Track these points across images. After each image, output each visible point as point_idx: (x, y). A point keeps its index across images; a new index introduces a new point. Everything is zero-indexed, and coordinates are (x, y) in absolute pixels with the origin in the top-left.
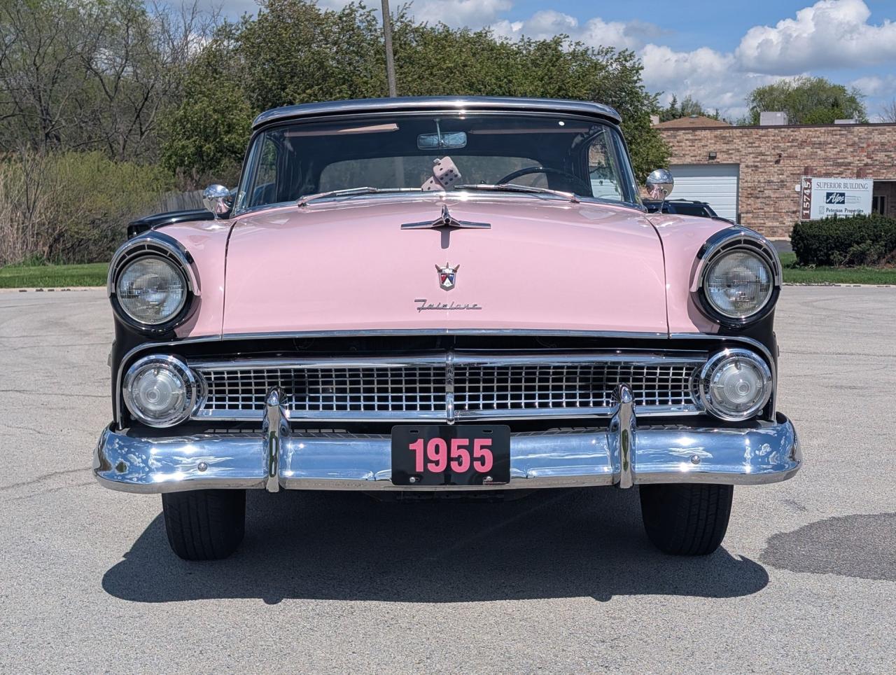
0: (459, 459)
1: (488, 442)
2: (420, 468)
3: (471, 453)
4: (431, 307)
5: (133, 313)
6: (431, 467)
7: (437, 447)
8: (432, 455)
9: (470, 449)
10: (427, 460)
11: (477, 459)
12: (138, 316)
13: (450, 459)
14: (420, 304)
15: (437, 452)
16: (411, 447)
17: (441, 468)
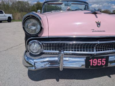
0: (99, 63)
1: (105, 59)
2: (91, 65)
3: (102, 62)
4: (95, 31)
5: (29, 32)
6: (94, 65)
7: (95, 61)
8: (94, 62)
9: (101, 61)
10: (93, 63)
11: (103, 63)
12: (30, 32)
13: (97, 63)
14: (93, 30)
15: (95, 62)
16: (90, 61)
17: (96, 65)
